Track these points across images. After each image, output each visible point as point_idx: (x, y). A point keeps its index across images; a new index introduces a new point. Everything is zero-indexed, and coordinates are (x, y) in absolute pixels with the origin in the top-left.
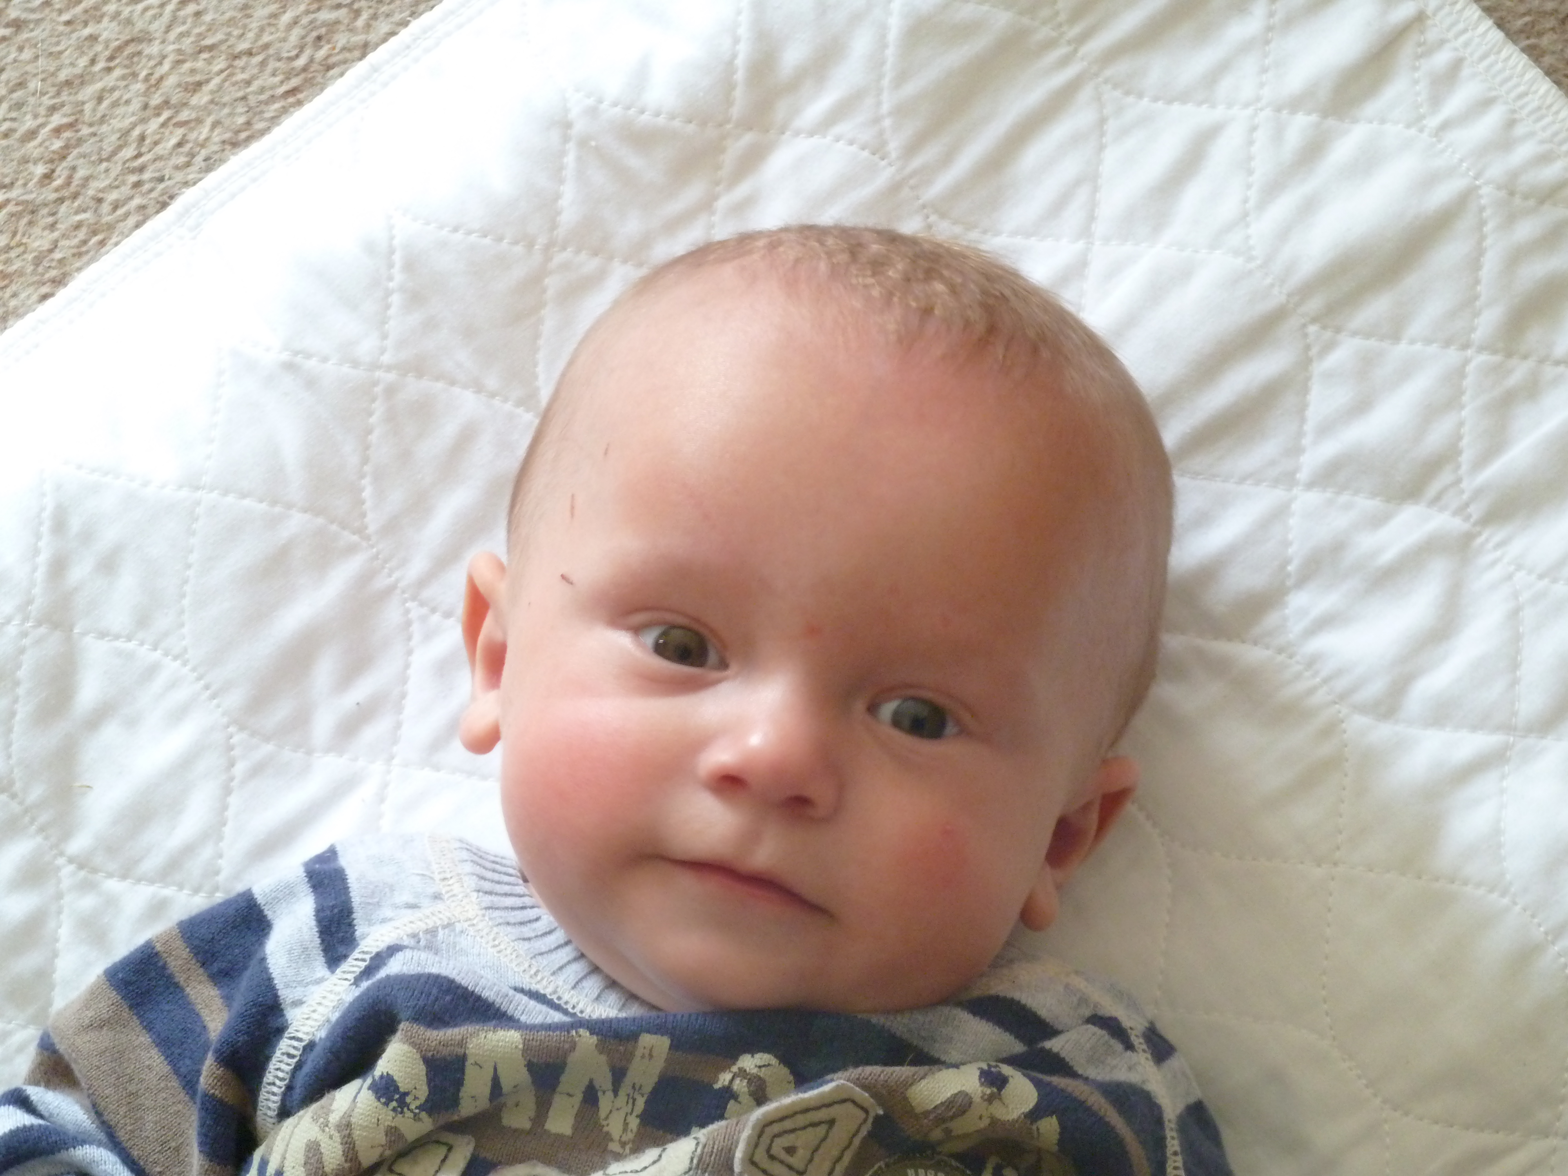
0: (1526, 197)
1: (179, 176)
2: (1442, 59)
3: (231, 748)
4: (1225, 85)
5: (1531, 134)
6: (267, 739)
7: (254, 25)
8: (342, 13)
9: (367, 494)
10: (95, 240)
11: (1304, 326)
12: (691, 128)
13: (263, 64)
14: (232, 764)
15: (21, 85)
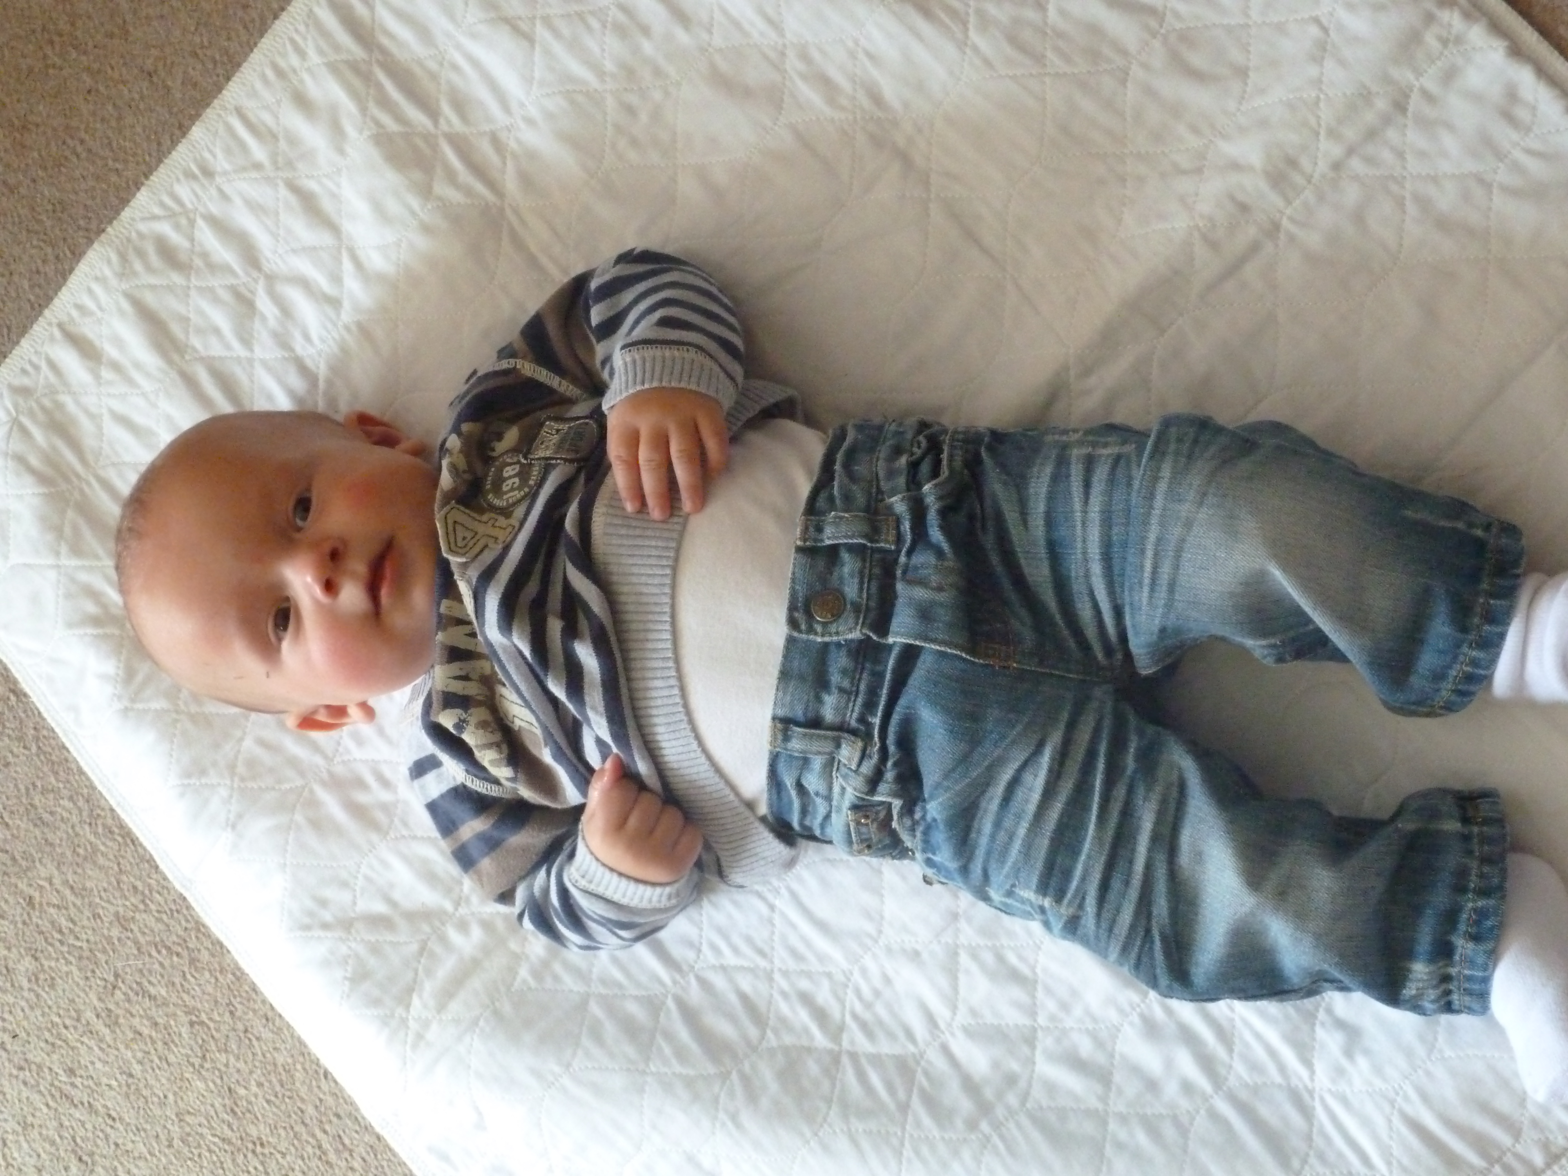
0: (125, 268)
1: (172, 892)
2: (75, 313)
3: (396, 838)
4: (94, 410)
5: (101, 269)
6: (392, 821)
7: (107, 863)
8: (99, 822)
9: (287, 786)
10: (203, 930)
11: (186, 362)
12: (124, 651)
13: (123, 857)
14: (403, 837)
15: (141, 971)
